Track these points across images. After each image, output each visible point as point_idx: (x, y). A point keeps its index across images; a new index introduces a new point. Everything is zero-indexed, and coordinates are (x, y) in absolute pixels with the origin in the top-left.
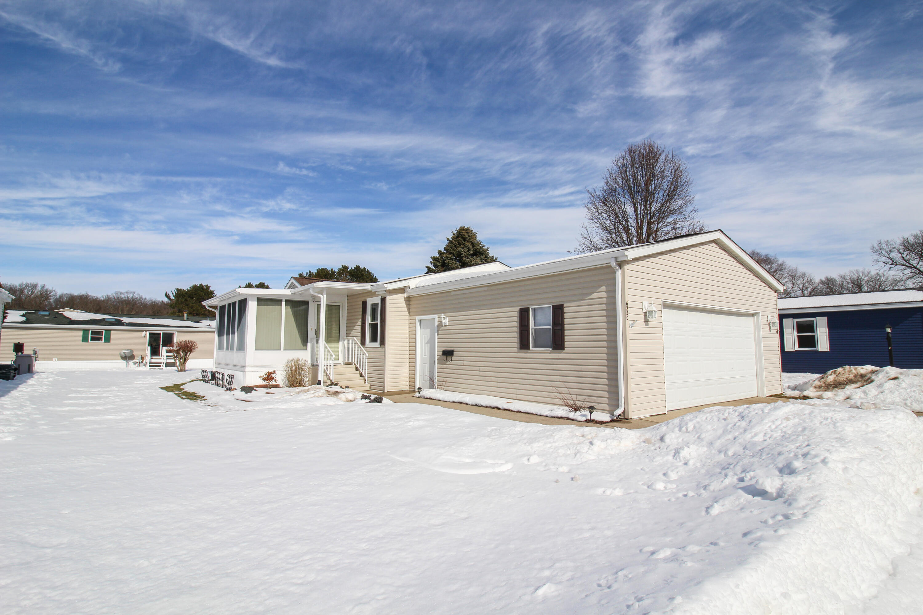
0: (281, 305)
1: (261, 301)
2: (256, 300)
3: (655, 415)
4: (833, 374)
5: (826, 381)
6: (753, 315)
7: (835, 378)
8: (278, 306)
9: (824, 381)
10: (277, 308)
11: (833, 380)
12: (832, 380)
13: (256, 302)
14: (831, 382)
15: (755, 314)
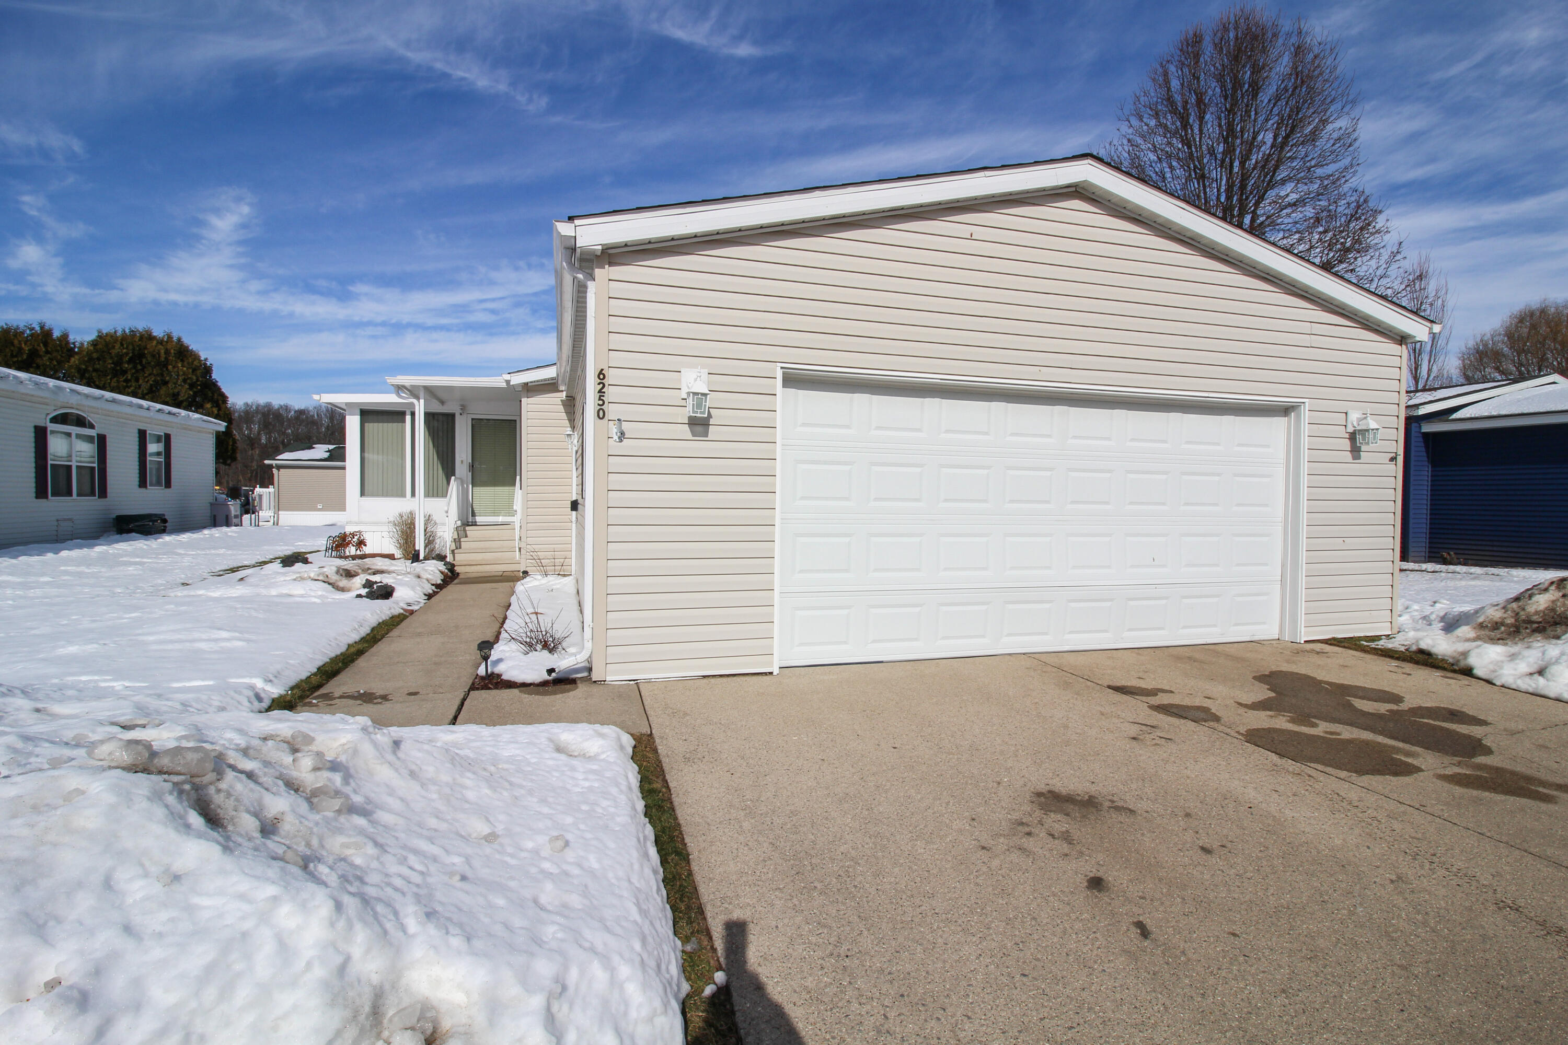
0: (404, 421)
1: (368, 414)
2: (359, 413)
3: (721, 676)
4: (1553, 587)
5: (1524, 609)
6: (1286, 410)
7: (1553, 602)
8: (398, 422)
9: (1517, 610)
10: (394, 426)
11: (1546, 609)
12: (1542, 607)
13: (359, 417)
14: (1537, 613)
15: (1293, 407)
